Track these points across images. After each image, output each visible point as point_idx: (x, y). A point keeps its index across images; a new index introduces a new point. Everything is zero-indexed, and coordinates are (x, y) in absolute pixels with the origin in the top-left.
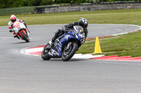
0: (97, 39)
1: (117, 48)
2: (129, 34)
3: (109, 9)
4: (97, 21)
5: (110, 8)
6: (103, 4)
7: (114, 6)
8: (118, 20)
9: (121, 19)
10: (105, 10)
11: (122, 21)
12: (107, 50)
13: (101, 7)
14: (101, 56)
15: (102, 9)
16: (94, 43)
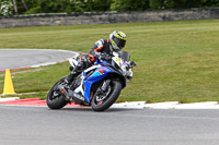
0: (8, 73)
1: (39, 87)
2: (58, 64)
3: (26, 26)
4: (9, 45)
5: (29, 23)
6: (18, 18)
7: (35, 21)
8: (41, 42)
9: (46, 41)
10: (21, 26)
11: (47, 44)
12: (22, 89)
13: (14, 22)
14: (13, 99)
15: (16, 26)
16: (3, 79)
